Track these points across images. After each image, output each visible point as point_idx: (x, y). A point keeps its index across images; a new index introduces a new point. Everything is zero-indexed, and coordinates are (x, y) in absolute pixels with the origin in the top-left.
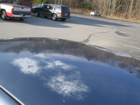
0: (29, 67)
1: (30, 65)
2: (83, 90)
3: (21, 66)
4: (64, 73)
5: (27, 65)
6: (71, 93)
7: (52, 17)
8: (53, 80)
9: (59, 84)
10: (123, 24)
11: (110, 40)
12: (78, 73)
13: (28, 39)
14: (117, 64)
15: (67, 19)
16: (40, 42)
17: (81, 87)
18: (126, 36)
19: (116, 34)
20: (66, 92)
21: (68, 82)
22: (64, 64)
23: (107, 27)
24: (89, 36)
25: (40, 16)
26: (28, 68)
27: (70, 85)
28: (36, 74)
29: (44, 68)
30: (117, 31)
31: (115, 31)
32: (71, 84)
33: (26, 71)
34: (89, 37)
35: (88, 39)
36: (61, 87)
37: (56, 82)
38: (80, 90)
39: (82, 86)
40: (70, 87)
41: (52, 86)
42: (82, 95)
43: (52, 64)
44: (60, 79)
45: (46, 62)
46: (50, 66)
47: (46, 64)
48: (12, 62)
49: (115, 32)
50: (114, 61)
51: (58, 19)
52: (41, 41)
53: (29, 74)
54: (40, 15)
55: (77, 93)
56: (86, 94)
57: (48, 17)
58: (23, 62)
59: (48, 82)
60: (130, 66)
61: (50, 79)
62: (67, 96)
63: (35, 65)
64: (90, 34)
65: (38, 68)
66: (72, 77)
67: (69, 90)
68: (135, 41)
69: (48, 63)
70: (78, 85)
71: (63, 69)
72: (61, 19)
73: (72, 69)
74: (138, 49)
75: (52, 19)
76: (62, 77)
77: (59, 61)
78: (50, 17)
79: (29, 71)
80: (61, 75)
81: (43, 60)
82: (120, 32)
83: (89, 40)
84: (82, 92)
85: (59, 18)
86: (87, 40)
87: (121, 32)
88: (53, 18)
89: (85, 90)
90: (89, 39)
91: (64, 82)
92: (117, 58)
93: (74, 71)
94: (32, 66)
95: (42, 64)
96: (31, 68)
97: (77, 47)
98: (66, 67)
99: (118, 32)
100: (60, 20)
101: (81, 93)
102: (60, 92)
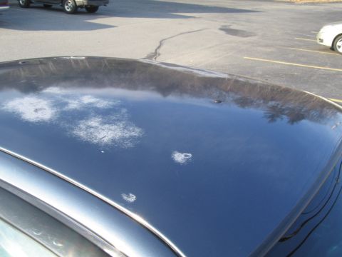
0: (36, 111)
1: (37, 107)
2: (133, 134)
3: (20, 111)
4: (99, 114)
5: (32, 109)
6: (113, 141)
7: (63, 6)
8: (82, 126)
9: (92, 130)
10: (239, 8)
11: (210, 48)
12: (124, 110)
13: (20, 63)
14: (231, 99)
15: (101, 8)
16: (40, 67)
17: (130, 131)
18: (247, 36)
19: (223, 33)
20: (106, 140)
21: (107, 126)
22: (98, 100)
23: (199, 18)
24: (158, 45)
25: (31, 5)
26: (34, 113)
27: (110, 130)
28: (50, 120)
29: (64, 109)
30: (225, 26)
31: (220, 27)
32: (113, 127)
33: (32, 118)
34: (159, 47)
35: (156, 50)
36: (96, 134)
37: (87, 128)
38: (127, 135)
39: (131, 129)
40: (110, 132)
41: (82, 134)
42: (131, 142)
43: (76, 102)
44: (94, 122)
45: (66, 100)
46: (73, 105)
47: (66, 104)
48: (3, 106)
49: (221, 29)
50: (224, 93)
51: (79, 9)
52: (43, 66)
53: (39, 122)
54: (31, 3)
55: (124, 139)
56: (139, 138)
57: (54, 6)
58: (22, 104)
59: (73, 129)
60: (258, 101)
61: (76, 125)
62: (106, 145)
63: (46, 107)
64: (160, 40)
65: (53, 111)
66: (114, 118)
67: (110, 137)
68: (267, 46)
69: (70, 101)
70: (124, 129)
71: (96, 108)
72: (86, 7)
73: (113, 106)
74: (273, 64)
75: (63, 11)
76: (97, 119)
77: (89, 96)
78: (59, 6)
79: (38, 118)
80: (95, 116)
81: (60, 97)
82: (232, 27)
83: (159, 55)
84: (131, 137)
85: (81, 6)
86: (155, 54)
87: (234, 27)
88: (66, 7)
89: (137, 135)
90: (160, 51)
91: (100, 127)
92: (229, 88)
93: (117, 108)
94: (41, 109)
95: (58, 104)
96: (40, 112)
97: (132, 71)
98: (103, 104)
99: (227, 28)
100: (84, 10)
101: (129, 138)
102: (95, 141)
